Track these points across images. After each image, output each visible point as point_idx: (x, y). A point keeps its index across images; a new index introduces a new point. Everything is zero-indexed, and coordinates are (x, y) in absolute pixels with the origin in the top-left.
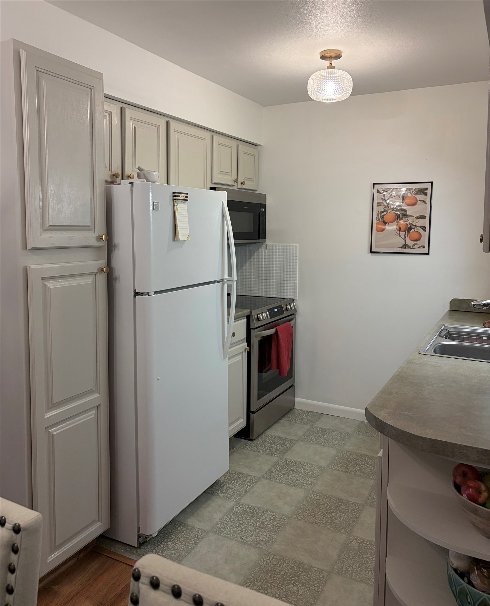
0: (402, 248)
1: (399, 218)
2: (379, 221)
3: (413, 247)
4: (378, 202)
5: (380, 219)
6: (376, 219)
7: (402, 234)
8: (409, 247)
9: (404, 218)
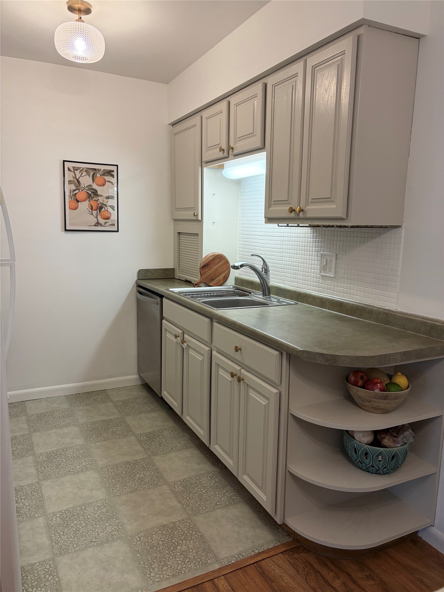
0: (94, 226)
1: (90, 197)
2: (72, 200)
3: (104, 225)
4: (69, 180)
5: (73, 197)
6: (68, 197)
7: (94, 212)
8: (101, 225)
9: (95, 197)
